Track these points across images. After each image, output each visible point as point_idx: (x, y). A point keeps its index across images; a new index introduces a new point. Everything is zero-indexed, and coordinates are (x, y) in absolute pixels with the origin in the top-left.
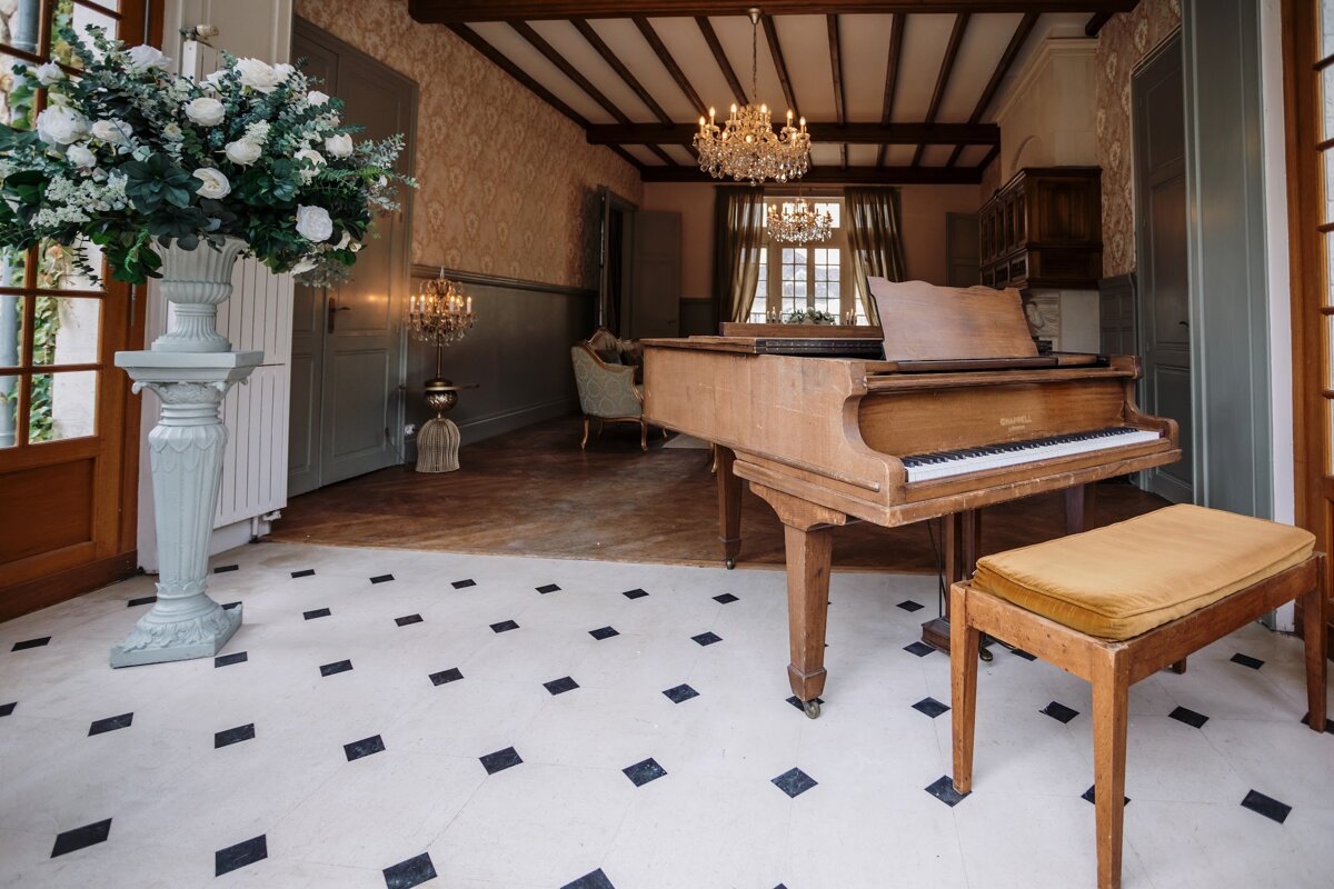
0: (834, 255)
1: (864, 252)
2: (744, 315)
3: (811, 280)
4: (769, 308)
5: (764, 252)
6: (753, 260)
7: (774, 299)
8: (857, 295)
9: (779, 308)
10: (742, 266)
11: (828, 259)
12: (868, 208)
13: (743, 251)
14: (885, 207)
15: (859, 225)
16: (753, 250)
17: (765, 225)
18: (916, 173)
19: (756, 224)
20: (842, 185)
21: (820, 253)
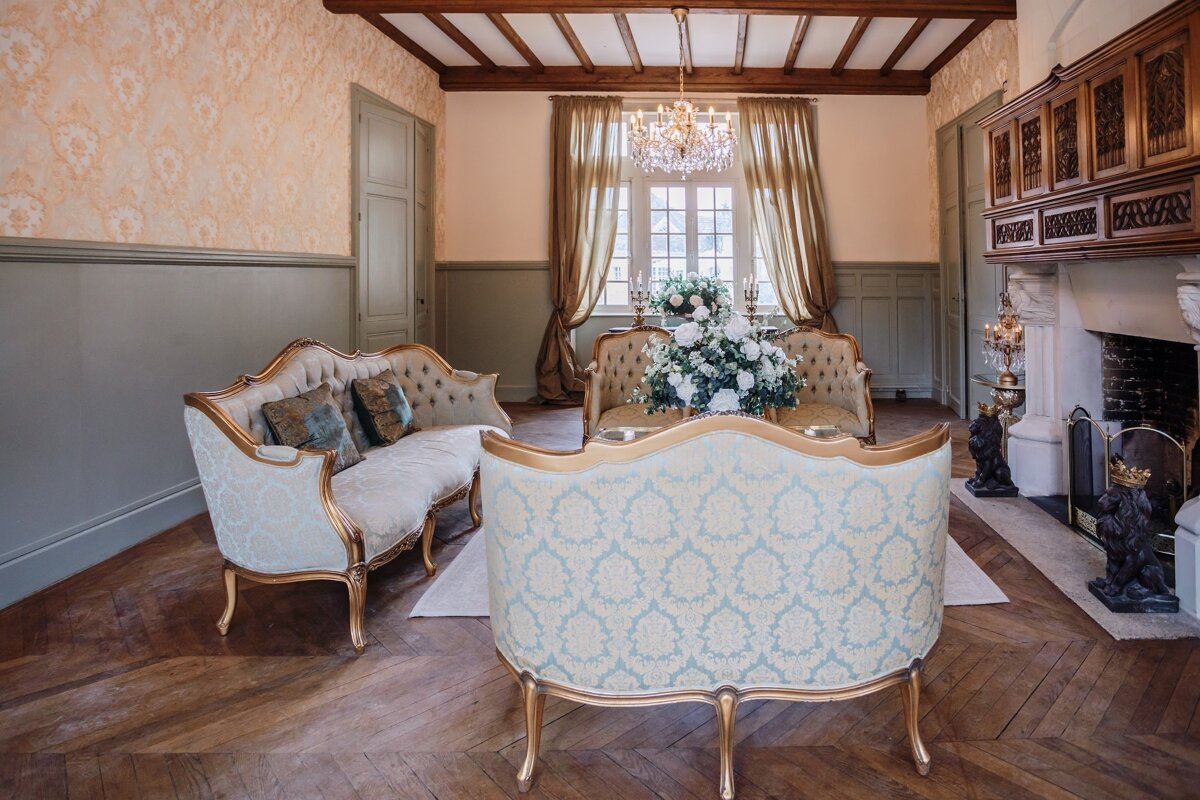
0: (725, 195)
1: (767, 193)
2: (596, 284)
3: (692, 234)
4: (632, 274)
5: (624, 192)
6: (607, 204)
7: (640, 260)
8: (758, 253)
9: (648, 273)
10: (592, 214)
11: (715, 201)
12: (772, 128)
13: (594, 190)
14: (796, 127)
15: (760, 154)
16: (608, 189)
17: (624, 153)
18: (840, 79)
19: (612, 153)
20: (736, 95)
21: (704, 195)
